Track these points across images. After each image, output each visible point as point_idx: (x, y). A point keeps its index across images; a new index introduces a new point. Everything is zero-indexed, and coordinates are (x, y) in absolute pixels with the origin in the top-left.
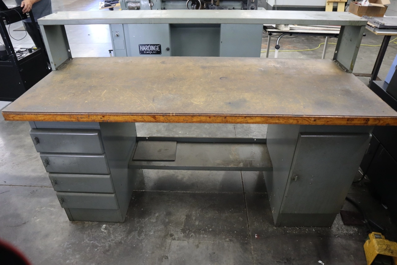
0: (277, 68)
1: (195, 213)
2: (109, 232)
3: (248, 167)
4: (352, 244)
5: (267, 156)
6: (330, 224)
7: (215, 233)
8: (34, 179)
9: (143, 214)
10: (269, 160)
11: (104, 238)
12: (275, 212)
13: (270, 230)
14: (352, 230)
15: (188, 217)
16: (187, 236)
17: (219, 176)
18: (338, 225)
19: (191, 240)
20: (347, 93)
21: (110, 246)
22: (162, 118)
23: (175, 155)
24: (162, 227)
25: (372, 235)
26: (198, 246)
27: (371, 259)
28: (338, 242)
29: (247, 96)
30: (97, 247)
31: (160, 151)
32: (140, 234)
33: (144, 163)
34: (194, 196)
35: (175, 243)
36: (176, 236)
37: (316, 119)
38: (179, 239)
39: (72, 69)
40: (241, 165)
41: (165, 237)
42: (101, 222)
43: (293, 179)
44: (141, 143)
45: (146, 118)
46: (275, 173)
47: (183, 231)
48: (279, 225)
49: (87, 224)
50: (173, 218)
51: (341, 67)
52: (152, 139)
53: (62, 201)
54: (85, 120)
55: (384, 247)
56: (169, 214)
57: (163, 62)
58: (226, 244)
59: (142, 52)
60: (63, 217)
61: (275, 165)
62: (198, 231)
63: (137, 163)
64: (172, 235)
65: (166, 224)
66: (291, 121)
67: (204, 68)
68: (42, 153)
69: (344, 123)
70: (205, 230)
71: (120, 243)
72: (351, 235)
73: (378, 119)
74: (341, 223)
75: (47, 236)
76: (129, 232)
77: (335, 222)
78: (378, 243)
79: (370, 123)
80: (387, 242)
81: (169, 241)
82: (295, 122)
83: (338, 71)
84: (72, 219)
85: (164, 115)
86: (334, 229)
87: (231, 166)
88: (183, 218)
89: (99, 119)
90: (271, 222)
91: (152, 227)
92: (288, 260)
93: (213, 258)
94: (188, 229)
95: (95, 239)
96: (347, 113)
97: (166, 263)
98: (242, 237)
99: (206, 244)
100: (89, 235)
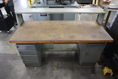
0: (81, 24)
1: (59, 63)
2: (37, 69)
4: (100, 70)
7: (65, 68)
11: (36, 71)
12: (81, 62)
13: (80, 67)
14: (101, 66)
15: (58, 64)
16: (58, 69)
17: (65, 52)
19: (59, 71)
20: (100, 33)
21: (38, 73)
23: (53, 47)
24: (51, 67)
25: (105, 67)
26: (61, 72)
27: (105, 74)
28: (97, 69)
30: (34, 73)
31: (49, 46)
32: (45, 69)
33: (45, 50)
34: (59, 58)
35: (55, 71)
39: (25, 25)
40: (72, 50)
41: (52, 70)
42: (34, 67)
43: (86, 55)
44: (44, 44)
45: (49, 42)
47: (57, 68)
48: (82, 65)
49: (31, 67)
50: (54, 64)
51: (98, 24)
53: (24, 62)
56: (52, 63)
57: (50, 23)
58: (68, 71)
59: (41, 16)
60: (24, 65)
62: (61, 68)
64: (54, 69)
65: (52, 66)
66: (86, 42)
67: (62, 25)
68: (19, 50)
70: (62, 68)
71: (40, 72)
72: (100, 67)
74: (98, 64)
75: (20, 71)
76: (42, 69)
77: (96, 64)
78: (107, 70)
79: (106, 42)
80: (109, 69)
81: (53, 71)
83: (98, 25)
84: (26, 66)
85: (54, 41)
86: (96, 66)
87: (69, 50)
88: (56, 64)
90: (80, 65)
91: (48, 67)
92: (85, 75)
93: (65, 75)
94: (58, 68)
95: (33, 71)
96: (100, 39)
97: (53, 77)
98: (72, 69)
99: (63, 71)
100: (31, 70)
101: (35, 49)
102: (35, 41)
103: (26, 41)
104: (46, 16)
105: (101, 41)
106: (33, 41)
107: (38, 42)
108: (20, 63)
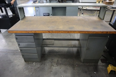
0: (82, 19)
1: (60, 59)
2: (36, 65)
3: (74, 46)
5: (80, 44)
6: (97, 63)
7: (65, 65)
8: (14, 50)
9: (45, 60)
10: (80, 45)
11: (34, 66)
12: (82, 59)
13: (81, 64)
14: (104, 64)
15: (58, 60)
16: (58, 66)
17: (66, 49)
18: (100, 63)
19: (59, 67)
20: (102, 25)
21: (36, 68)
22: (51, 32)
23: (54, 43)
24: (51, 63)
25: (109, 65)
26: (60, 68)
27: (109, 72)
28: (100, 67)
29: (74, 26)
30: (32, 68)
31: (50, 42)
32: (44, 65)
34: (59, 55)
36: (54, 66)
37: (93, 32)
38: (55, 66)
39: (26, 19)
41: (51, 66)
42: (33, 62)
43: (87, 49)
44: (44, 40)
45: (47, 32)
46: (82, 48)
47: (56, 64)
48: (83, 63)
49: (29, 62)
50: (53, 61)
51: (100, 18)
52: (47, 39)
53: (23, 56)
54: (30, 32)
55: (113, 68)
57: (51, 18)
58: (68, 68)
59: (44, 15)
60: (23, 60)
61: (82, 46)
62: (61, 64)
63: (43, 46)
64: (53, 65)
65: (52, 63)
66: (86, 33)
67: (62, 19)
68: (18, 42)
69: (101, 33)
70: (62, 64)
71: (39, 67)
72: (104, 65)
73: (110, 32)
74: (101, 62)
75: (18, 65)
76: (41, 65)
77: (99, 62)
78: (111, 67)
79: (108, 33)
80: (114, 67)
81: (52, 67)
82: (87, 33)
83: (99, 19)
84: (25, 61)
85: (52, 31)
86: (99, 64)
87: (70, 46)
88: (56, 61)
89: (34, 32)
90: (81, 62)
91: (48, 63)
92: (86, 72)
93: (65, 72)
94: (58, 64)
95: (32, 66)
96: (102, 30)
97: (52, 73)
98: (73, 66)
99: (63, 68)
100: (30, 65)
101: (34, 41)
102: (33, 31)
103: (24, 31)
104: (49, 15)
106: (31, 31)
107: (36, 32)
108: (20, 58)
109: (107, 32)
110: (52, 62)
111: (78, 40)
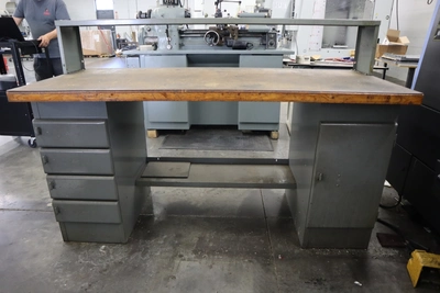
1: (209, 235)
2: (108, 253)
3: (269, 183)
4: (393, 265)
7: (231, 254)
9: (149, 236)
12: (300, 233)
13: (296, 251)
14: (392, 252)
15: (201, 239)
16: (200, 257)
18: (374, 247)
19: (204, 261)
20: (367, 84)
21: (108, 266)
22: (173, 96)
23: (188, 173)
24: (171, 248)
25: (415, 253)
26: (211, 267)
28: (376, 263)
29: (262, 83)
30: (92, 266)
31: (172, 169)
32: (144, 255)
34: (208, 220)
35: (186, 263)
36: (186, 257)
37: (334, 96)
38: (189, 260)
40: (261, 182)
41: (173, 258)
42: (100, 243)
43: (317, 179)
45: (157, 96)
47: (195, 252)
48: (307, 246)
49: (84, 245)
50: (183, 240)
52: (164, 159)
55: (430, 259)
56: (179, 236)
58: (244, 265)
62: (212, 252)
64: (181, 256)
65: (175, 246)
66: (308, 98)
69: (364, 100)
70: (220, 251)
71: (121, 263)
72: (391, 257)
73: (399, 97)
75: (35, 256)
76: (133, 252)
79: (392, 101)
81: (177, 261)
84: (67, 239)
85: (175, 92)
86: (371, 251)
87: (250, 182)
88: (195, 240)
90: (298, 244)
91: (158, 250)
92: (319, 281)
93: (229, 279)
94: (200, 250)
95: (92, 259)
96: (367, 91)
97: (172, 283)
98: (264, 258)
99: (221, 265)
100: (84, 254)
101: (106, 144)
105: (368, 97)
108: (45, 228)
109: (388, 97)
110: (178, 245)
111: (283, 163)
